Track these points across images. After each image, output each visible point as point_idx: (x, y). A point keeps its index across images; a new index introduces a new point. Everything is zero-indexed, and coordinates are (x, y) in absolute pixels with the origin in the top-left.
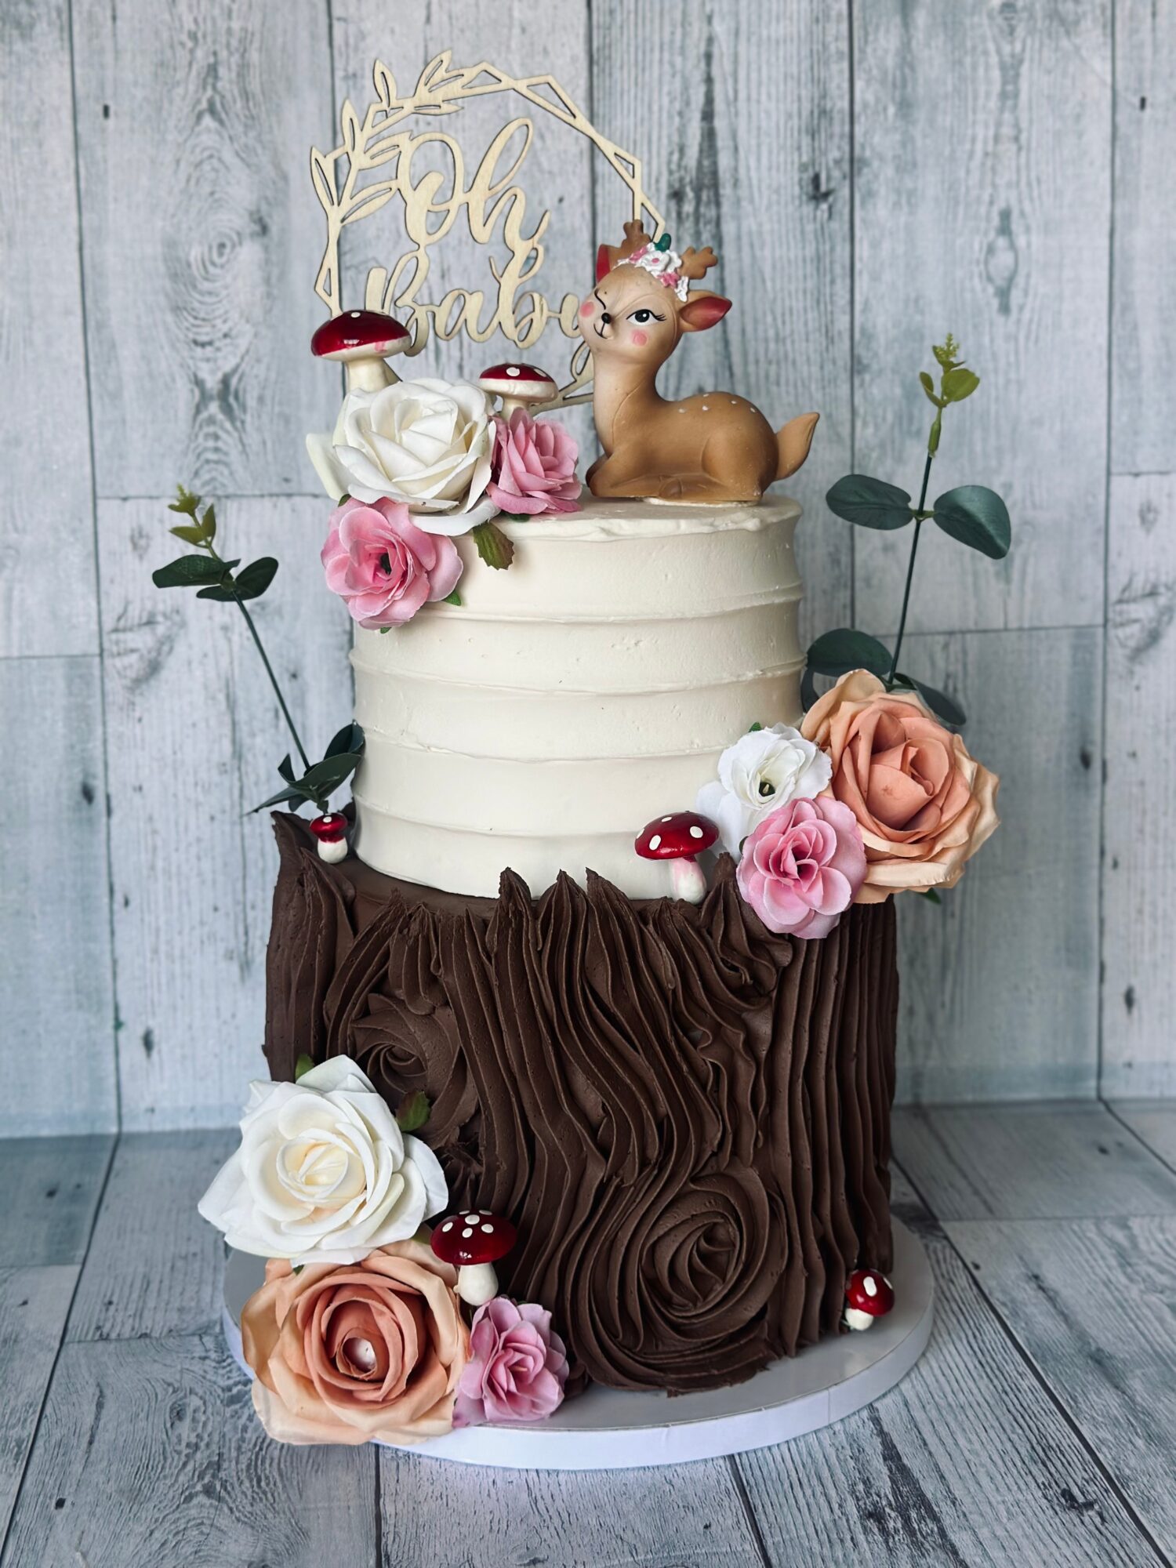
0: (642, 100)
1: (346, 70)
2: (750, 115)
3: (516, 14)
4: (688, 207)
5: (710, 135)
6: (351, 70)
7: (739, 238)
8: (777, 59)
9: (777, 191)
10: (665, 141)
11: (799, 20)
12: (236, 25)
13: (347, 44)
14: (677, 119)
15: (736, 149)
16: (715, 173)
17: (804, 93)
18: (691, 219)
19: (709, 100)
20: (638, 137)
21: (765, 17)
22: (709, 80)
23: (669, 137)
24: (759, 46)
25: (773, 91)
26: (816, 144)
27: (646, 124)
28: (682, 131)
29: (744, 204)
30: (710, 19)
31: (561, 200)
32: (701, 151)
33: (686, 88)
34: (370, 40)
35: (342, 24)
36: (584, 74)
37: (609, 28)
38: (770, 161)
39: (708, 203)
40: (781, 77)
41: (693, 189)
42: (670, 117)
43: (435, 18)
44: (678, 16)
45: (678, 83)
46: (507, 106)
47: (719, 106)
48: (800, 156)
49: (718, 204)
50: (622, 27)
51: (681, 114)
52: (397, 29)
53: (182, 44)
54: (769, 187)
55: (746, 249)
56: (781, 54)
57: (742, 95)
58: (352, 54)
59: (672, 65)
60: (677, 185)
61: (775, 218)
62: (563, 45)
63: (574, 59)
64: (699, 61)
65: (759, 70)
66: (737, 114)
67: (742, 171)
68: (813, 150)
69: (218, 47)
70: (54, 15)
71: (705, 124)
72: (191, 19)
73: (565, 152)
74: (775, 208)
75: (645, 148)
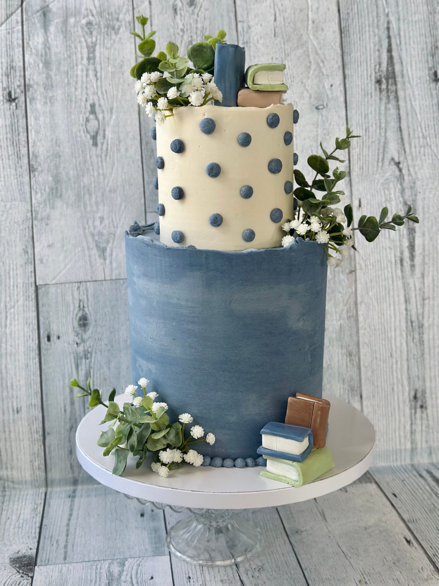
0: (363, 46)
1: (243, 40)
2: (406, 50)
3: (310, 17)
4: (384, 86)
5: (391, 58)
6: (245, 41)
7: (405, 97)
8: (416, 28)
9: (420, 79)
10: (373, 61)
11: (423, 13)
12: (199, 26)
13: (243, 31)
14: (377, 53)
15: (402, 63)
16: (394, 72)
17: (428, 40)
18: (385, 91)
19: (390, 45)
20: (362, 60)
21: (410, 12)
22: (389, 37)
23: (374, 59)
24: (408, 24)
25: (415, 41)
26: (435, 60)
27: (365, 55)
28: (380, 57)
29: (407, 84)
30: (387, 15)
31: (332, 86)
32: (388, 64)
33: (380, 40)
34: (252, 29)
35: (241, 23)
36: (338, 36)
37: (348, 20)
38: (416, 67)
39: (392, 84)
40: (418, 34)
41: (385, 79)
42: (374, 52)
43: (278, 19)
44: (375, 14)
45: (377, 39)
46: (308, 50)
47: (394, 47)
48: (428, 64)
49: (396, 84)
50: (352, 19)
51: (378, 50)
52: (263, 24)
53: (179, 34)
54: (416, 77)
55: (408, 102)
56: (417, 26)
57: (403, 42)
58: (245, 34)
59: (374, 32)
60: (378, 78)
61: (420, 89)
62: (329, 27)
63: (334, 32)
64: (384, 31)
65: (409, 32)
66: (401, 50)
67: (405, 72)
68: (433, 62)
69: (192, 34)
70: (128, 24)
71: (388, 54)
72: (182, 24)
73: (333, 67)
74: (419, 85)
75: (365, 64)
